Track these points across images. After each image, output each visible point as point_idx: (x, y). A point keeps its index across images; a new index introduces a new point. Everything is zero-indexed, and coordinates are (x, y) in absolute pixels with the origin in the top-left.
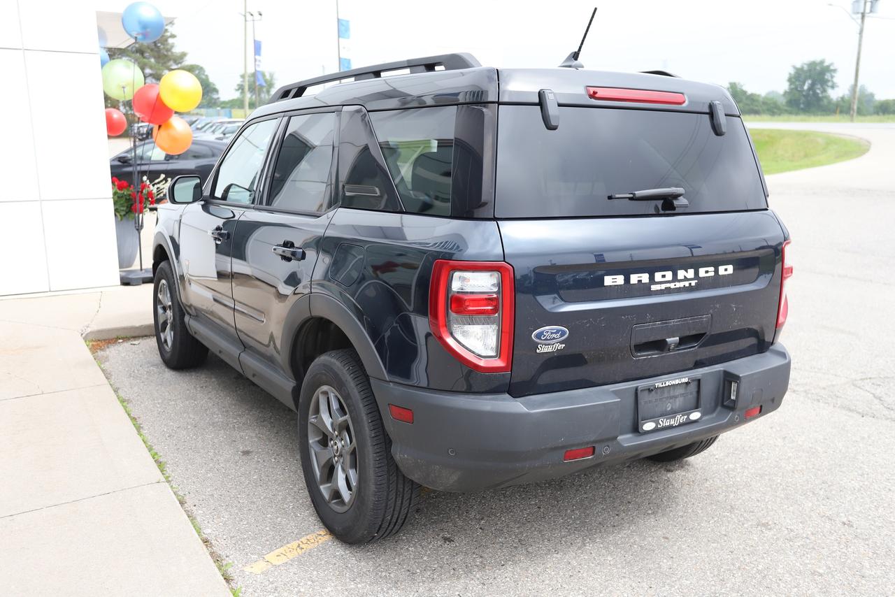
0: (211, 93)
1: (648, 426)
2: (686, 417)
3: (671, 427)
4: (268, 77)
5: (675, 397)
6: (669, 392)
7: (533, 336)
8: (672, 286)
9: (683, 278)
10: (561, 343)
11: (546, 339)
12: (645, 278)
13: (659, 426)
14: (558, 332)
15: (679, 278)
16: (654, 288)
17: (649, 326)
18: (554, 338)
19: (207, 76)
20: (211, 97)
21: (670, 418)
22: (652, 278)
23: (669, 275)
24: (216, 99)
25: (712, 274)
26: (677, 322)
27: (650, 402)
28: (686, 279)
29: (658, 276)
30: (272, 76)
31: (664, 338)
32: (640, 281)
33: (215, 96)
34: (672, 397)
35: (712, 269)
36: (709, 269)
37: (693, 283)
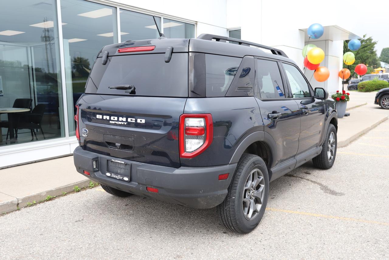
1: (108, 174)
2: (122, 177)
3: (116, 179)
6: (118, 165)
8: (117, 123)
9: (121, 120)
12: (108, 118)
13: (112, 176)
14: (85, 130)
16: (111, 122)
17: (109, 136)
18: (85, 133)
21: (116, 175)
22: (110, 118)
23: (116, 118)
25: (134, 121)
26: (118, 137)
28: (122, 121)
29: (112, 118)
31: (115, 143)
32: (106, 118)
34: (120, 168)
35: (134, 119)
36: (133, 119)
37: (125, 123)
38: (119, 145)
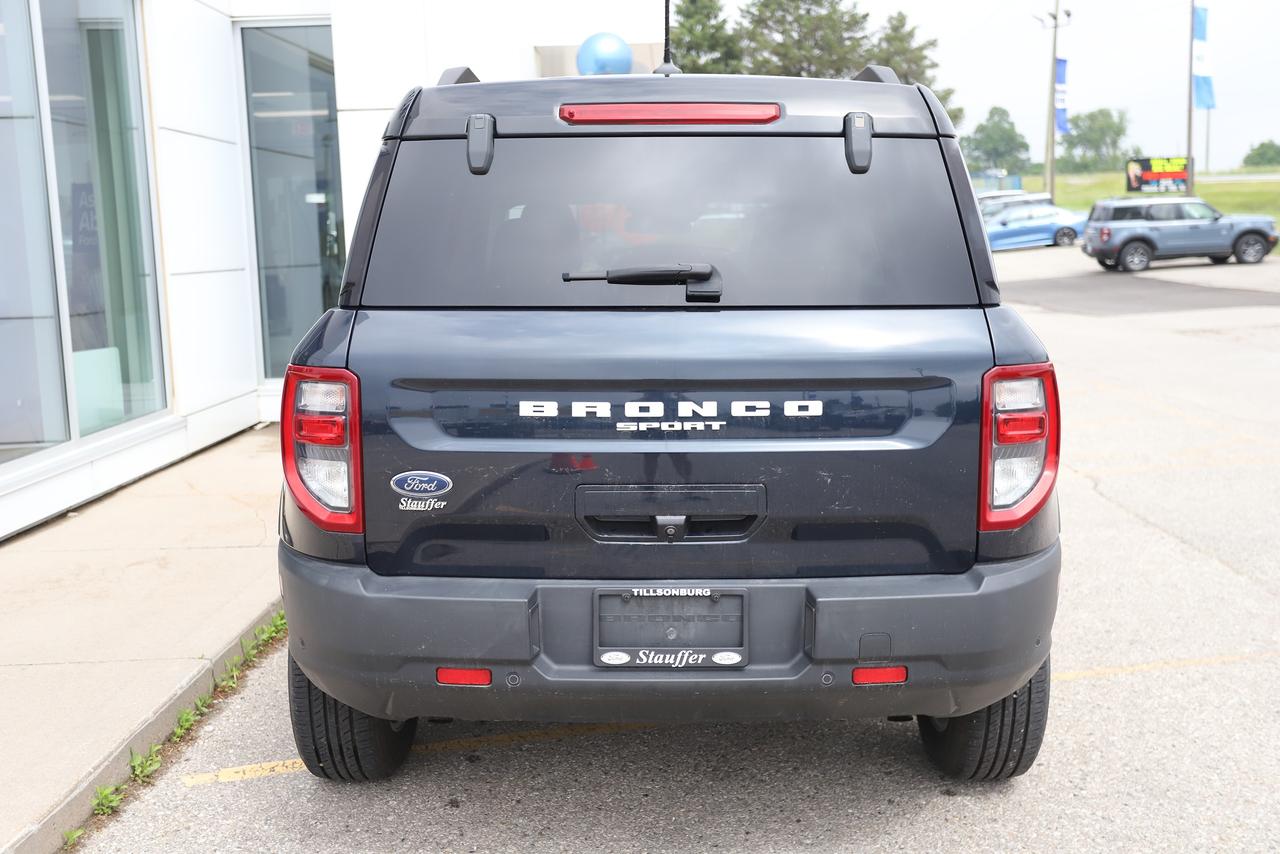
0: (1019, 151)
1: (615, 658)
3: (666, 668)
4: (1116, 118)
5: (689, 619)
6: (670, 607)
7: (392, 483)
8: (665, 426)
9: (690, 415)
10: (440, 498)
11: (412, 490)
13: (638, 661)
14: (431, 480)
15: (681, 414)
16: (620, 426)
17: (612, 489)
18: (426, 491)
19: (1012, 124)
20: (1017, 158)
21: (665, 653)
22: (618, 410)
23: (657, 408)
24: (1023, 161)
25: (766, 413)
26: (676, 489)
27: (628, 618)
28: (696, 417)
29: (632, 409)
30: (1122, 116)
31: (651, 514)
32: (591, 413)
33: (1023, 156)
34: (677, 619)
35: (767, 404)
36: (758, 404)
37: (716, 426)
38: (683, 522)
